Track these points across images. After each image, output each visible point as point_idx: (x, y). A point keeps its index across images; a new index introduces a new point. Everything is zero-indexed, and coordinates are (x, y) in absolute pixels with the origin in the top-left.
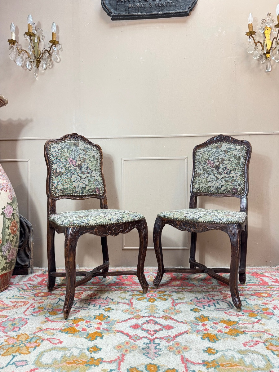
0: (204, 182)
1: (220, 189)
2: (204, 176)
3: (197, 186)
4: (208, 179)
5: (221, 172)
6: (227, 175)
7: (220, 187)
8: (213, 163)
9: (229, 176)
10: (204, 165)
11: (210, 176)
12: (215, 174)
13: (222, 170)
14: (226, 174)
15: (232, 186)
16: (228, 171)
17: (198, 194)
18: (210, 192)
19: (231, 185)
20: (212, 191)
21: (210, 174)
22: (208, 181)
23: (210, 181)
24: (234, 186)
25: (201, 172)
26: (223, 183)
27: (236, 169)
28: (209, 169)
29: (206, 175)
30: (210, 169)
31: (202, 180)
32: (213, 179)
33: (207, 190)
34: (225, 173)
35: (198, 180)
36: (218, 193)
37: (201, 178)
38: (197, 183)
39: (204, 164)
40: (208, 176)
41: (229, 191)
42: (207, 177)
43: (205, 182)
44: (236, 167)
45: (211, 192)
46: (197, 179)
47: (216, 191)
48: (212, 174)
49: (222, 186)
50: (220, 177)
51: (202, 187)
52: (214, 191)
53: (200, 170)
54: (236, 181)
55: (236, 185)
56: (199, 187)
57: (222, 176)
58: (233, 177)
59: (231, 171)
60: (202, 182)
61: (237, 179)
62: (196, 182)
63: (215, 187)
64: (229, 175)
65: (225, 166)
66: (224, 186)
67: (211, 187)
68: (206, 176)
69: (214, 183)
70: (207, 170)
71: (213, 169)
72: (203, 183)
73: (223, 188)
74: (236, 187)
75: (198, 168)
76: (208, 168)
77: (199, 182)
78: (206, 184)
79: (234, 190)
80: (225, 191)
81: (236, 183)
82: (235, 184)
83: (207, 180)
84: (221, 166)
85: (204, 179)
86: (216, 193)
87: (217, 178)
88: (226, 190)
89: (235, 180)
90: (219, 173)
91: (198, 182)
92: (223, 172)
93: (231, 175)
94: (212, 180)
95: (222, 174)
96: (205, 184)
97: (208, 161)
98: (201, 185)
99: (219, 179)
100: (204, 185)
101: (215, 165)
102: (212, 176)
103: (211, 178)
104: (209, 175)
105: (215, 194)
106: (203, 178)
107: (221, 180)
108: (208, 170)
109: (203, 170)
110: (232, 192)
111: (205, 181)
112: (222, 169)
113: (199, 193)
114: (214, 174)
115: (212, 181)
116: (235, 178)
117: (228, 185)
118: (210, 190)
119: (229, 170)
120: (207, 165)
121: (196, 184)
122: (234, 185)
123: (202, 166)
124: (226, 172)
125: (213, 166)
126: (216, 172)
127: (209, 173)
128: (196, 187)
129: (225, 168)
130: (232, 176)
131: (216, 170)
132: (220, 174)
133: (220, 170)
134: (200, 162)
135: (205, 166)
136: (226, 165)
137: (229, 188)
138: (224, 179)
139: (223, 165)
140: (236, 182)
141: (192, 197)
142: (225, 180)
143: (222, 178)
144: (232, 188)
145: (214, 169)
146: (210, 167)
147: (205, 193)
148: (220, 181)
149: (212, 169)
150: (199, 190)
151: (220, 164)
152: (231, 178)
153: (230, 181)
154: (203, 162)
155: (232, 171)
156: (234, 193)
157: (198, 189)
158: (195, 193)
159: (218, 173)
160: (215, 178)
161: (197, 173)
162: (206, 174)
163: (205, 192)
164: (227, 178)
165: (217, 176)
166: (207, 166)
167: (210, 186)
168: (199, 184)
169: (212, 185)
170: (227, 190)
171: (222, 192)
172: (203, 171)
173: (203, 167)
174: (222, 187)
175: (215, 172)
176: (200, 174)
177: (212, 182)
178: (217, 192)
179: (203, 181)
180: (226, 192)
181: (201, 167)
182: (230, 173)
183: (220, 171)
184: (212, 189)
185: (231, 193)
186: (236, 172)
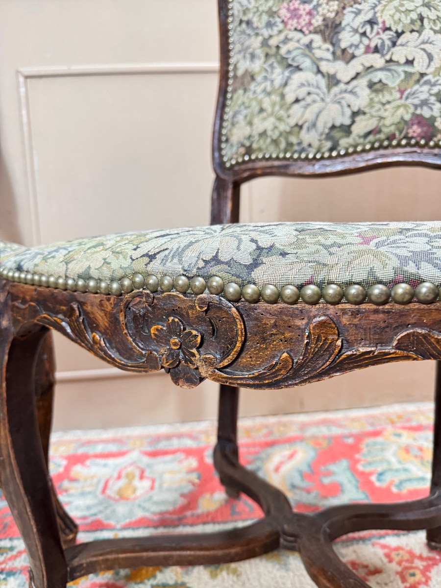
0: (269, 109)
1: (347, 130)
2: (268, 83)
3: (238, 133)
4: (287, 90)
5: (351, 46)
6: (377, 56)
7: (347, 122)
8: (310, 13)
9: (390, 61)
10: (266, 33)
11: (298, 77)
12: (321, 59)
13: (356, 38)
14: (376, 50)
15: (405, 106)
16: (386, 36)
17: (245, 171)
18: (300, 153)
19: (399, 107)
20: (310, 145)
21: (298, 68)
22: (290, 98)
23: (297, 101)
24: (416, 107)
25: (257, 66)
26: (362, 97)
27: (426, 21)
28: (291, 46)
29: (278, 75)
30: (298, 41)
31: (260, 102)
32: (312, 89)
33: (283, 145)
34: (368, 50)
35: (243, 103)
36: (334, 154)
37: (255, 92)
38: (240, 118)
39: (269, 25)
40: (289, 78)
41: (391, 137)
42: (286, 84)
43: (277, 108)
44: (425, 12)
45: (303, 150)
46: (240, 102)
47: (328, 144)
48: (306, 63)
49: (355, 114)
50: (344, 71)
51: (263, 134)
52: (316, 144)
53: (253, 56)
54: (427, 82)
55: (424, 103)
56: (250, 137)
57: (356, 66)
58: (409, 62)
59: (399, 34)
60: (262, 110)
61: (431, 69)
62: (235, 114)
63: (320, 125)
64: (388, 57)
65: (369, 16)
66: (364, 113)
67: (301, 127)
68: (278, 82)
69: (315, 108)
70: (283, 50)
71: (311, 42)
72: (264, 114)
73: (361, 126)
74: (426, 113)
75: (240, 52)
76: (286, 40)
77: (249, 111)
78: (280, 119)
79: (415, 130)
80: (371, 138)
81: (423, 92)
82: (423, 96)
83: (283, 96)
84: (348, 18)
85: (269, 94)
86: (326, 155)
87: (332, 80)
88: (376, 131)
89: (422, 75)
90: (339, 53)
91: (244, 112)
92: (357, 46)
93: (399, 54)
94: (309, 94)
95: (353, 57)
96: (272, 120)
97: (288, 9)
98: (260, 125)
99: (338, 82)
100: (268, 124)
101: (318, 21)
102: (307, 75)
103: (303, 85)
104: (292, 72)
105: (322, 158)
106: (264, 90)
107: (350, 87)
108: (289, 52)
109: (267, 55)
110: (404, 142)
111: (273, 105)
112: (356, 31)
113: (250, 165)
114: (316, 62)
115: (309, 99)
116: (418, 67)
117: (384, 104)
118: (300, 144)
119: (389, 29)
120: (281, 26)
121: (233, 124)
122: (417, 101)
123: (260, 39)
124: (373, 45)
125: (310, 24)
126: (322, 48)
127: (290, 66)
128: (234, 139)
129: (372, 22)
130: (403, 61)
131: (325, 40)
132: (346, 56)
133: (346, 39)
134: (248, 23)
135: (271, 37)
136: (374, 8)
137: (388, 122)
138: (363, 82)
139: (358, 13)
140: (426, 88)
141: (219, 186)
142: (371, 85)
143: (357, 76)
144: (407, 117)
145: (317, 39)
146: (299, 35)
147: (276, 163)
148: (345, 91)
149: (305, 40)
150: (249, 151)
151: (344, 8)
152: (400, 69)
153: (393, 81)
154: (265, 18)
155: (403, 32)
156: (417, 144)
157: (243, 145)
158: (232, 166)
159: (334, 53)
160: (323, 82)
161: (240, 73)
162: (278, 70)
163: (277, 158)
164: (381, 69)
165: (332, 72)
166: (280, 32)
167: (297, 125)
168: (250, 123)
169: (309, 115)
170: (380, 131)
171: (355, 146)
172: (263, 58)
173: (265, 43)
174: (353, 122)
175: (318, 53)
176: (253, 78)
177: (308, 105)
178: (331, 150)
179: (267, 103)
180: (373, 144)
181: (256, 42)
182: (394, 44)
183: (343, 45)
184: (308, 137)
185: (399, 145)
186: (427, 33)
